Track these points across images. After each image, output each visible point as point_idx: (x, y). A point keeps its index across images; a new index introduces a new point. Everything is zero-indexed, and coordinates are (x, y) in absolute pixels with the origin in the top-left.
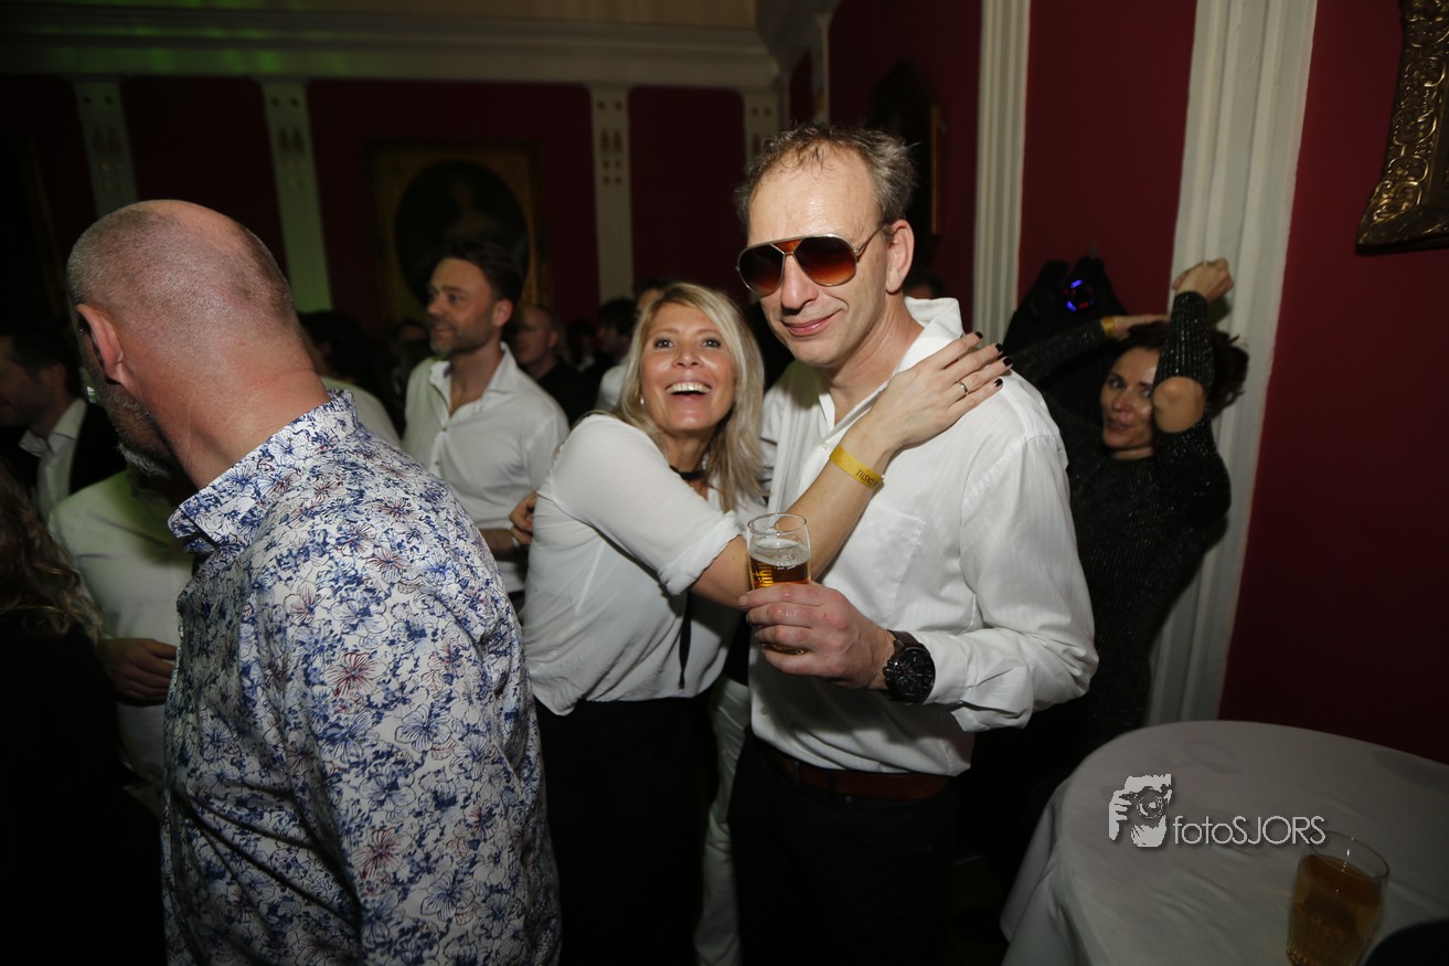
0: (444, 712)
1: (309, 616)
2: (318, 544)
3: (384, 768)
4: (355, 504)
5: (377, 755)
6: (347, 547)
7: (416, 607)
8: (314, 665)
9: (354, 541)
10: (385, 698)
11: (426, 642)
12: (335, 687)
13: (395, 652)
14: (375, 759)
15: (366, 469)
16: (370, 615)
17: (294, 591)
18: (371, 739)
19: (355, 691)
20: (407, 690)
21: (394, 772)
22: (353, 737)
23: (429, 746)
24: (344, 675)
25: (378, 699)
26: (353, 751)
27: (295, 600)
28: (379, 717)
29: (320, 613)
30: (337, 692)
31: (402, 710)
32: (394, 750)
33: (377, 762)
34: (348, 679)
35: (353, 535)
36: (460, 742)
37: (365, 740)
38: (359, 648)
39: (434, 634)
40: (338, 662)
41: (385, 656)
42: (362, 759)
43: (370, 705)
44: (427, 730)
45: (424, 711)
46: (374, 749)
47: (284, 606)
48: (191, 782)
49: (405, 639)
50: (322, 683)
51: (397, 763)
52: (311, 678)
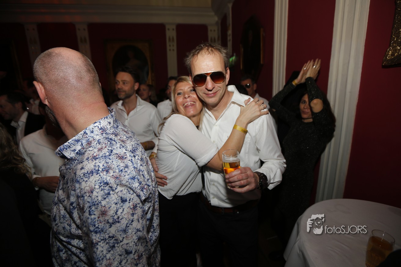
0: (130, 226)
1: (91, 194)
2: (96, 170)
3: (111, 241)
4: (109, 156)
5: (109, 237)
6: (105, 172)
7: (125, 191)
8: (92, 209)
9: (107, 170)
10: (113, 221)
11: (127, 203)
12: (98, 216)
13: (117, 206)
14: (109, 238)
15: (114, 141)
16: (110, 195)
17: (88, 185)
18: (108, 232)
19: (104, 218)
20: (120, 218)
21: (114, 243)
22: (102, 231)
23: (125, 236)
24: (101, 213)
25: (111, 221)
26: (102, 235)
27: (88, 188)
28: (111, 226)
29: (95, 193)
30: (99, 218)
31: (118, 225)
32: (115, 236)
33: (109, 239)
34: (102, 214)
35: (107, 168)
36: (135, 235)
37: (106, 232)
38: (106, 205)
39: (130, 200)
40: (99, 209)
41: (114, 207)
42: (105, 238)
43: (108, 222)
44: (125, 231)
45: (124, 226)
46: (109, 235)
47: (84, 189)
48: (55, 227)
49: (120, 202)
50: (94, 215)
51: (115, 240)
52: (91, 213)
